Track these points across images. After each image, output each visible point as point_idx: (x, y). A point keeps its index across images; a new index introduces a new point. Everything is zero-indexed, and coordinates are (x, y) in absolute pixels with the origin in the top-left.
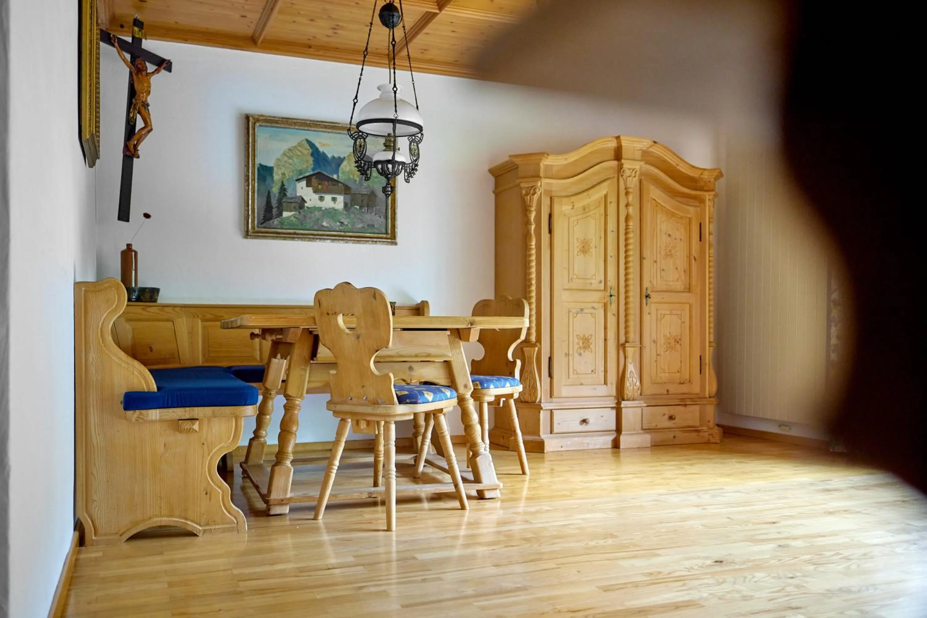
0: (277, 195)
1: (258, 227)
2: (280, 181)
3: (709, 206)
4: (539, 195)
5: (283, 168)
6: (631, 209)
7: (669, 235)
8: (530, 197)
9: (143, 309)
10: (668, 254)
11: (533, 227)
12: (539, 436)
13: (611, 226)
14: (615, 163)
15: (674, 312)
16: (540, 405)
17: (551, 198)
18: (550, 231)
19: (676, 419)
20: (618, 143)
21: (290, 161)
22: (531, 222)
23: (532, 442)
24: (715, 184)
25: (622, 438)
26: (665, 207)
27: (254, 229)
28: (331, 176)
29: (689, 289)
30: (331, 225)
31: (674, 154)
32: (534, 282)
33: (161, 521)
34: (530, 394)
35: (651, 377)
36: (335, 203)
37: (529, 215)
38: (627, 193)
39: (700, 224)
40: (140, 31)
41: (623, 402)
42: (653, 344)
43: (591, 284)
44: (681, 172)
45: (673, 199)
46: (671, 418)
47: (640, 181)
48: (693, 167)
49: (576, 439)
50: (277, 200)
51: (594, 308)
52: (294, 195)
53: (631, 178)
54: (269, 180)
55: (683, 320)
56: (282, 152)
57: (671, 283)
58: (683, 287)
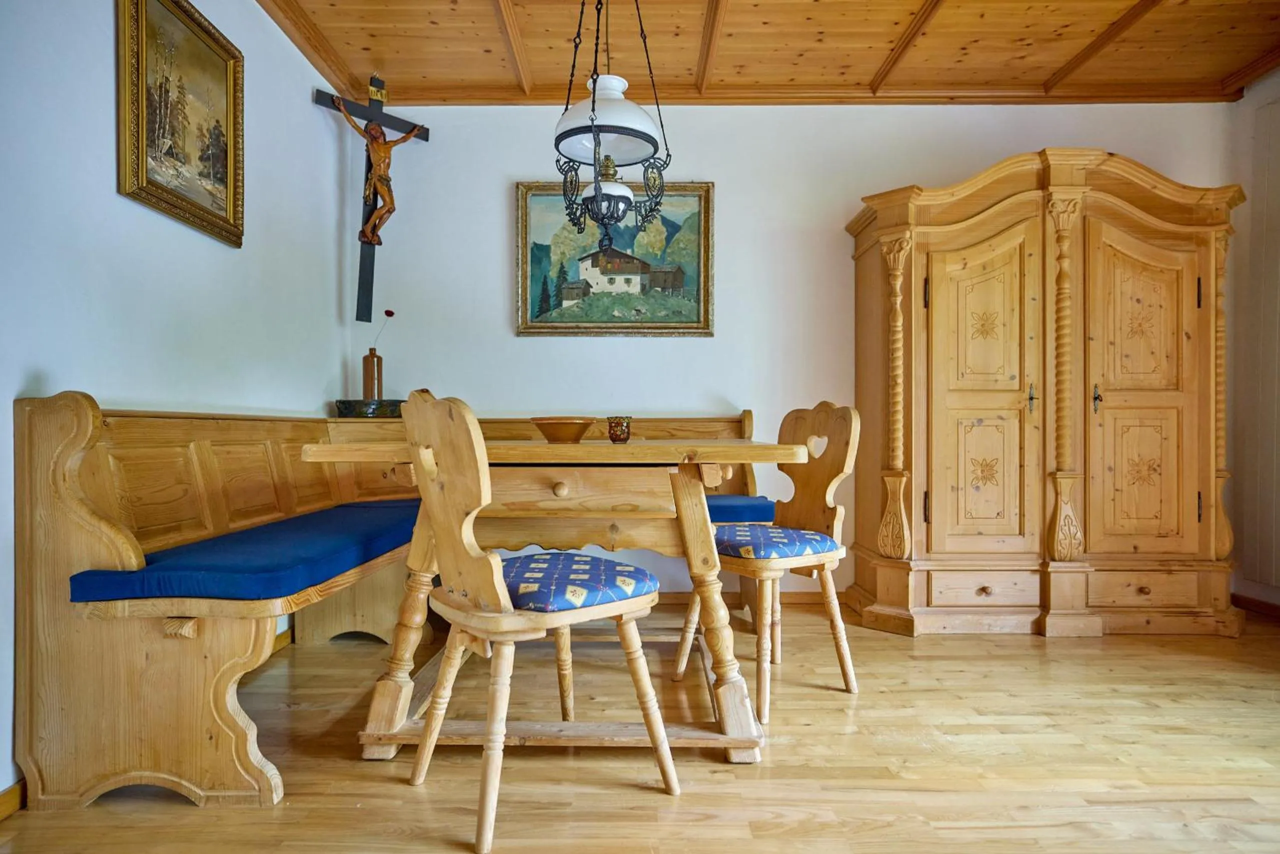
0: (555, 280)
1: (532, 322)
2: (559, 263)
3: (1216, 249)
4: (909, 251)
5: (562, 245)
6: (1066, 264)
7: (1138, 301)
8: (894, 256)
9: (380, 427)
10: (1135, 330)
11: (899, 300)
12: (908, 610)
13: (1032, 290)
14: (1040, 193)
15: (1148, 423)
16: (909, 564)
17: (928, 254)
18: (927, 305)
19: (1151, 594)
20: (1042, 162)
21: (571, 236)
22: (896, 293)
23: (895, 618)
24: (1228, 215)
25: (1049, 621)
26: (1130, 257)
27: (526, 324)
28: (624, 252)
29: (1177, 386)
30: (624, 315)
31: (1149, 170)
32: (900, 380)
33: (141, 778)
34: (894, 546)
35: (1104, 525)
36: (629, 286)
37: (893, 282)
38: (1059, 239)
39: (1199, 280)
40: (378, 91)
41: (1052, 564)
42: (1107, 473)
43: (996, 381)
44: (1162, 198)
45: (1146, 242)
46: (1142, 591)
47: (1084, 218)
48: (1184, 187)
49: (969, 617)
50: (556, 286)
51: (1001, 418)
52: (576, 279)
53: (1066, 215)
54: (545, 262)
55: (1164, 436)
56: (561, 226)
57: (1142, 377)
58: (1164, 382)
